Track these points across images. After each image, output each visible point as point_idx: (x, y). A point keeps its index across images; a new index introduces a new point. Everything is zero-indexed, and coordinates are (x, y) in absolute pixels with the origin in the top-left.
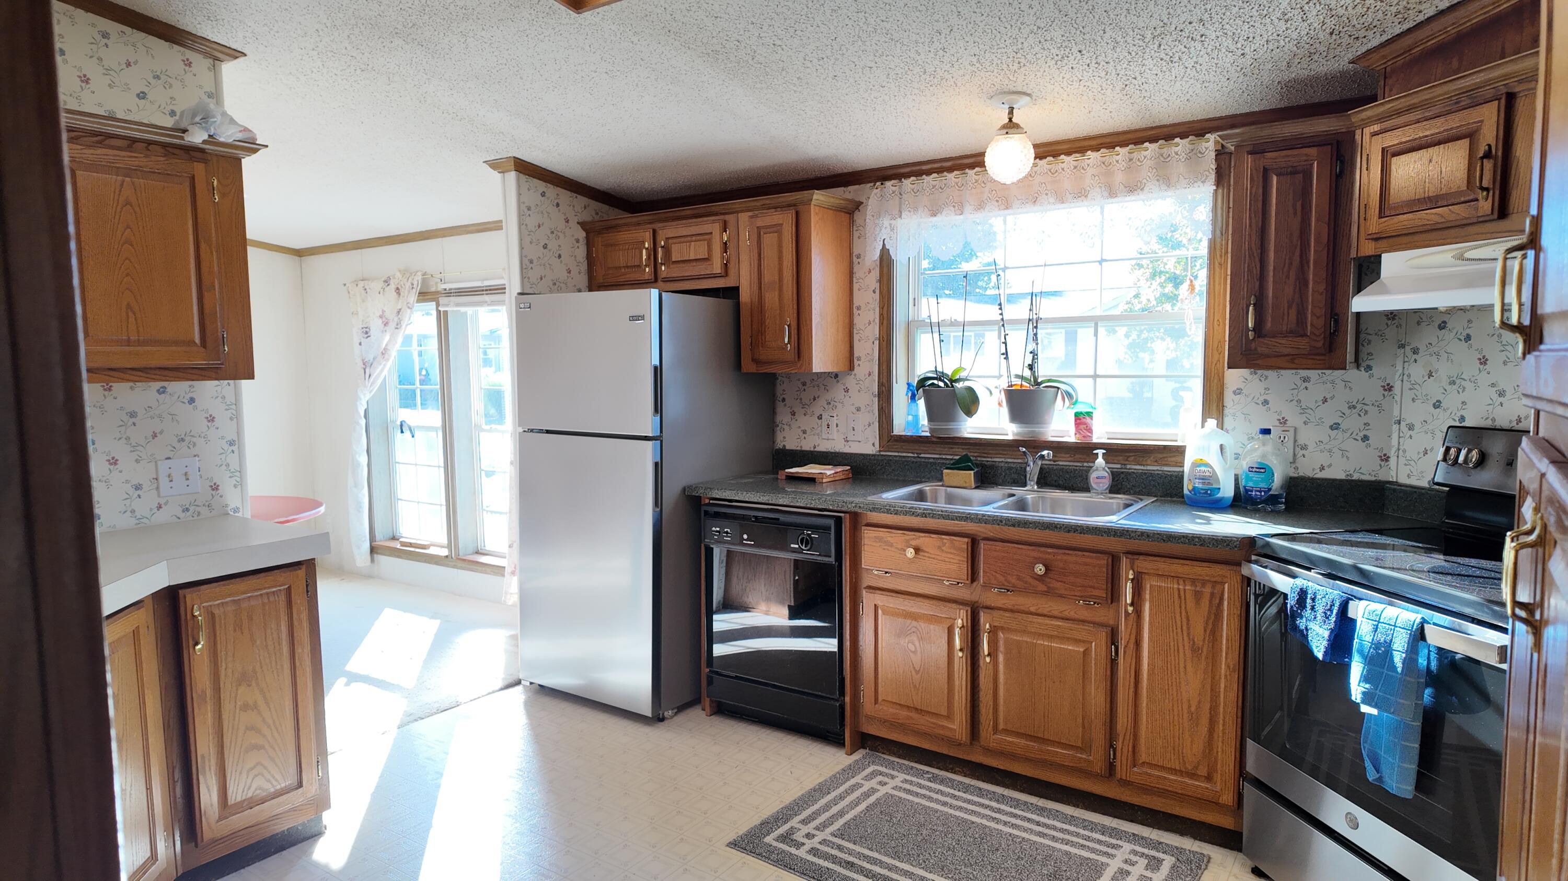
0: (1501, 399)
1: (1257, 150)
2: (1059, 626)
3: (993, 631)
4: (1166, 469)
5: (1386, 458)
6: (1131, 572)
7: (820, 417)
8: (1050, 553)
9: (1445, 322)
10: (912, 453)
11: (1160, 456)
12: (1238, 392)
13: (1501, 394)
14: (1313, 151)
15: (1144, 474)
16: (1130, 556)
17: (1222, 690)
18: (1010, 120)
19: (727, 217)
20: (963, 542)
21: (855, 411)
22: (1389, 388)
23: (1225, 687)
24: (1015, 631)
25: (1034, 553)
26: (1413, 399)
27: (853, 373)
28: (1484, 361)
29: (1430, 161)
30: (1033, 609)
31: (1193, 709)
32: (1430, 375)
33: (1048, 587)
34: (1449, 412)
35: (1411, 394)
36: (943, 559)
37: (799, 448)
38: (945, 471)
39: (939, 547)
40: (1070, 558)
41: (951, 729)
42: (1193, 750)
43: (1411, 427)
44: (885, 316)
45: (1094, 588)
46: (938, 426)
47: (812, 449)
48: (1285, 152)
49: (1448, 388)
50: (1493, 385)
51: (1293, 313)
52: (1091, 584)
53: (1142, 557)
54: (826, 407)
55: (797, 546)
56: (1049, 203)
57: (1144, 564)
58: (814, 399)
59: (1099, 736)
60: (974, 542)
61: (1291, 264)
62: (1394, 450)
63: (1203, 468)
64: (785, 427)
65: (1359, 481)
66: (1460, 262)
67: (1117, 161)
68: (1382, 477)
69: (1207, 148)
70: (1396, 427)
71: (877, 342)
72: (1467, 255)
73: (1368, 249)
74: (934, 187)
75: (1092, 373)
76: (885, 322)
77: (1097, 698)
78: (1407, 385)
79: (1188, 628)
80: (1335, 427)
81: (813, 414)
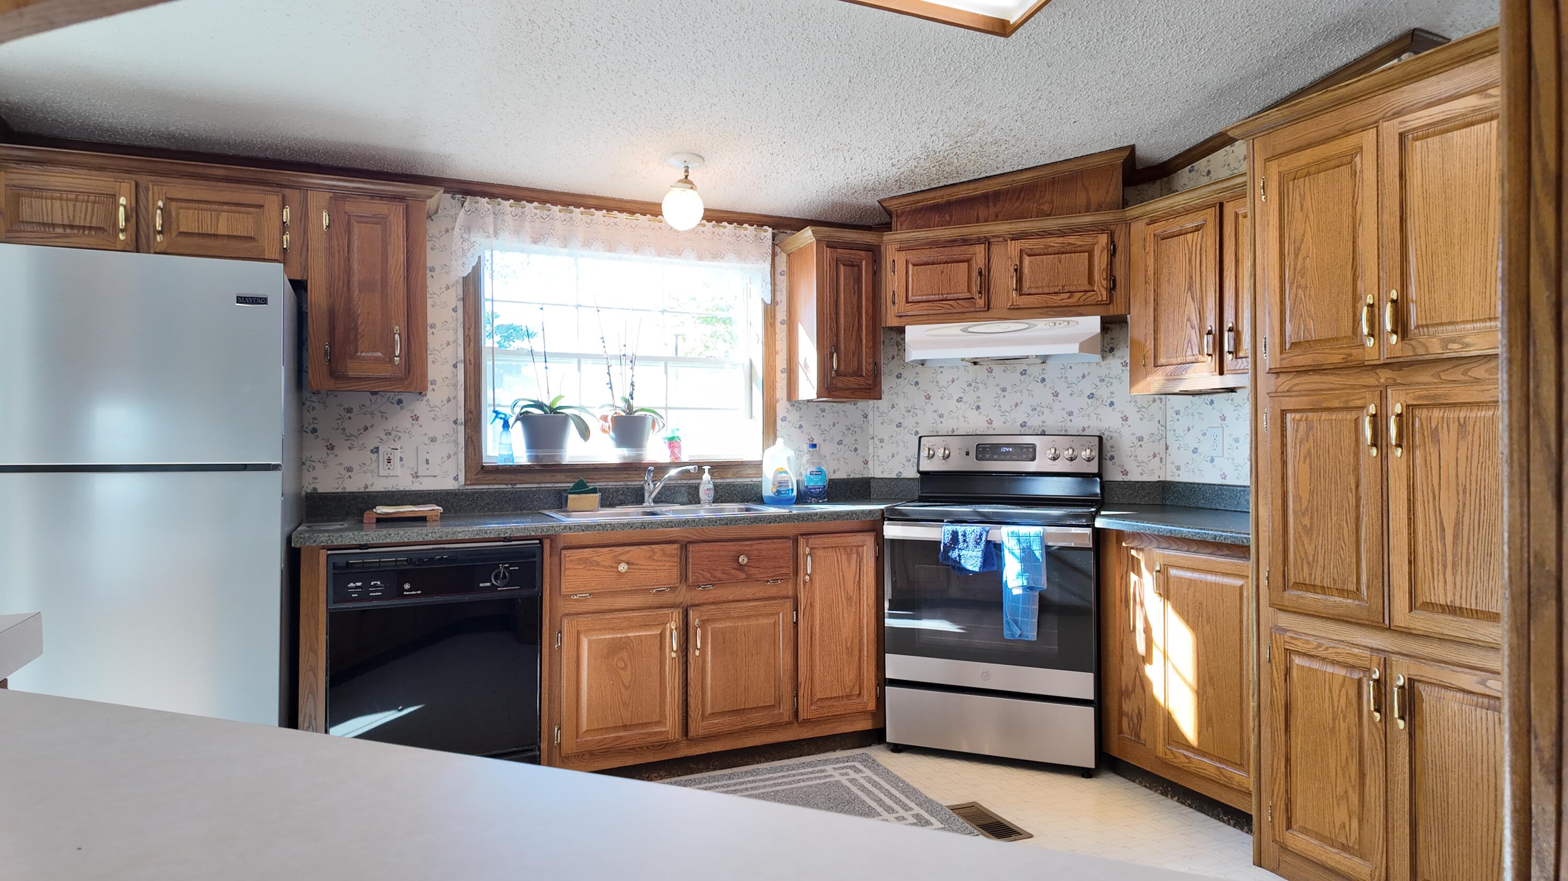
0: (941, 419)
1: (831, 245)
2: (755, 606)
3: (703, 623)
4: (739, 480)
5: (866, 463)
6: (808, 549)
7: (376, 450)
8: (748, 545)
9: (900, 374)
10: (506, 484)
11: (736, 470)
12: (784, 419)
13: (941, 416)
14: (863, 253)
15: (728, 484)
16: (805, 537)
17: (865, 624)
18: (686, 177)
19: (287, 191)
20: (673, 549)
21: (428, 442)
22: (866, 416)
23: (868, 622)
24: (720, 620)
25: (732, 547)
26: (882, 423)
27: (425, 398)
28: (928, 397)
29: (942, 272)
30: (731, 598)
31: (848, 645)
32: (893, 407)
33: (747, 575)
34: (907, 429)
35: (881, 420)
36: (653, 567)
37: (340, 490)
38: (570, 496)
39: (650, 558)
40: (763, 546)
41: (661, 733)
42: (849, 677)
43: (882, 441)
44: (472, 337)
45: (782, 567)
46: (541, 453)
47: (362, 490)
48: (848, 251)
49: (906, 414)
50: (935, 411)
51: (856, 359)
52: (779, 565)
53: (813, 536)
54: (384, 437)
55: (489, 584)
56: (651, 254)
57: (814, 541)
58: (366, 429)
59: (787, 689)
60: (685, 546)
61: (853, 327)
62: (871, 456)
63: (783, 475)
64: (317, 465)
65: (853, 479)
66: (965, 333)
67: (703, 232)
68: (865, 476)
69: (765, 237)
70: (871, 442)
71: (461, 366)
72: (970, 330)
73: (893, 322)
74: (536, 215)
75: (664, 406)
76: (472, 344)
77: (784, 658)
78: (877, 414)
79: (844, 584)
80: (840, 442)
81: (363, 447)
